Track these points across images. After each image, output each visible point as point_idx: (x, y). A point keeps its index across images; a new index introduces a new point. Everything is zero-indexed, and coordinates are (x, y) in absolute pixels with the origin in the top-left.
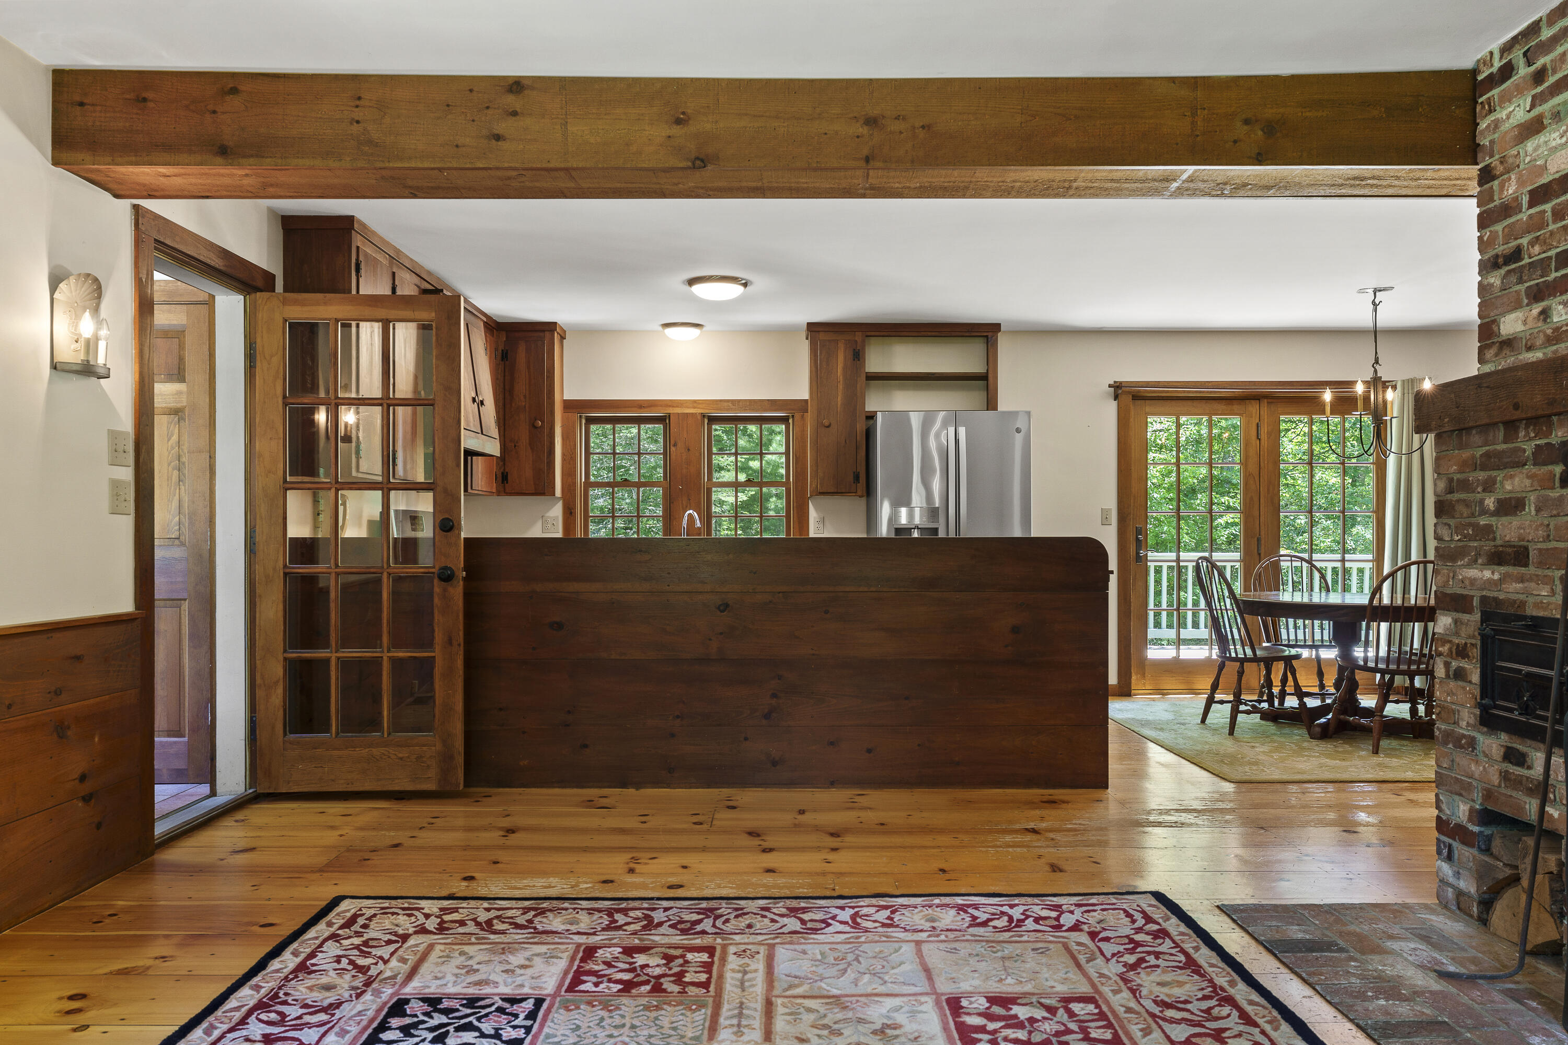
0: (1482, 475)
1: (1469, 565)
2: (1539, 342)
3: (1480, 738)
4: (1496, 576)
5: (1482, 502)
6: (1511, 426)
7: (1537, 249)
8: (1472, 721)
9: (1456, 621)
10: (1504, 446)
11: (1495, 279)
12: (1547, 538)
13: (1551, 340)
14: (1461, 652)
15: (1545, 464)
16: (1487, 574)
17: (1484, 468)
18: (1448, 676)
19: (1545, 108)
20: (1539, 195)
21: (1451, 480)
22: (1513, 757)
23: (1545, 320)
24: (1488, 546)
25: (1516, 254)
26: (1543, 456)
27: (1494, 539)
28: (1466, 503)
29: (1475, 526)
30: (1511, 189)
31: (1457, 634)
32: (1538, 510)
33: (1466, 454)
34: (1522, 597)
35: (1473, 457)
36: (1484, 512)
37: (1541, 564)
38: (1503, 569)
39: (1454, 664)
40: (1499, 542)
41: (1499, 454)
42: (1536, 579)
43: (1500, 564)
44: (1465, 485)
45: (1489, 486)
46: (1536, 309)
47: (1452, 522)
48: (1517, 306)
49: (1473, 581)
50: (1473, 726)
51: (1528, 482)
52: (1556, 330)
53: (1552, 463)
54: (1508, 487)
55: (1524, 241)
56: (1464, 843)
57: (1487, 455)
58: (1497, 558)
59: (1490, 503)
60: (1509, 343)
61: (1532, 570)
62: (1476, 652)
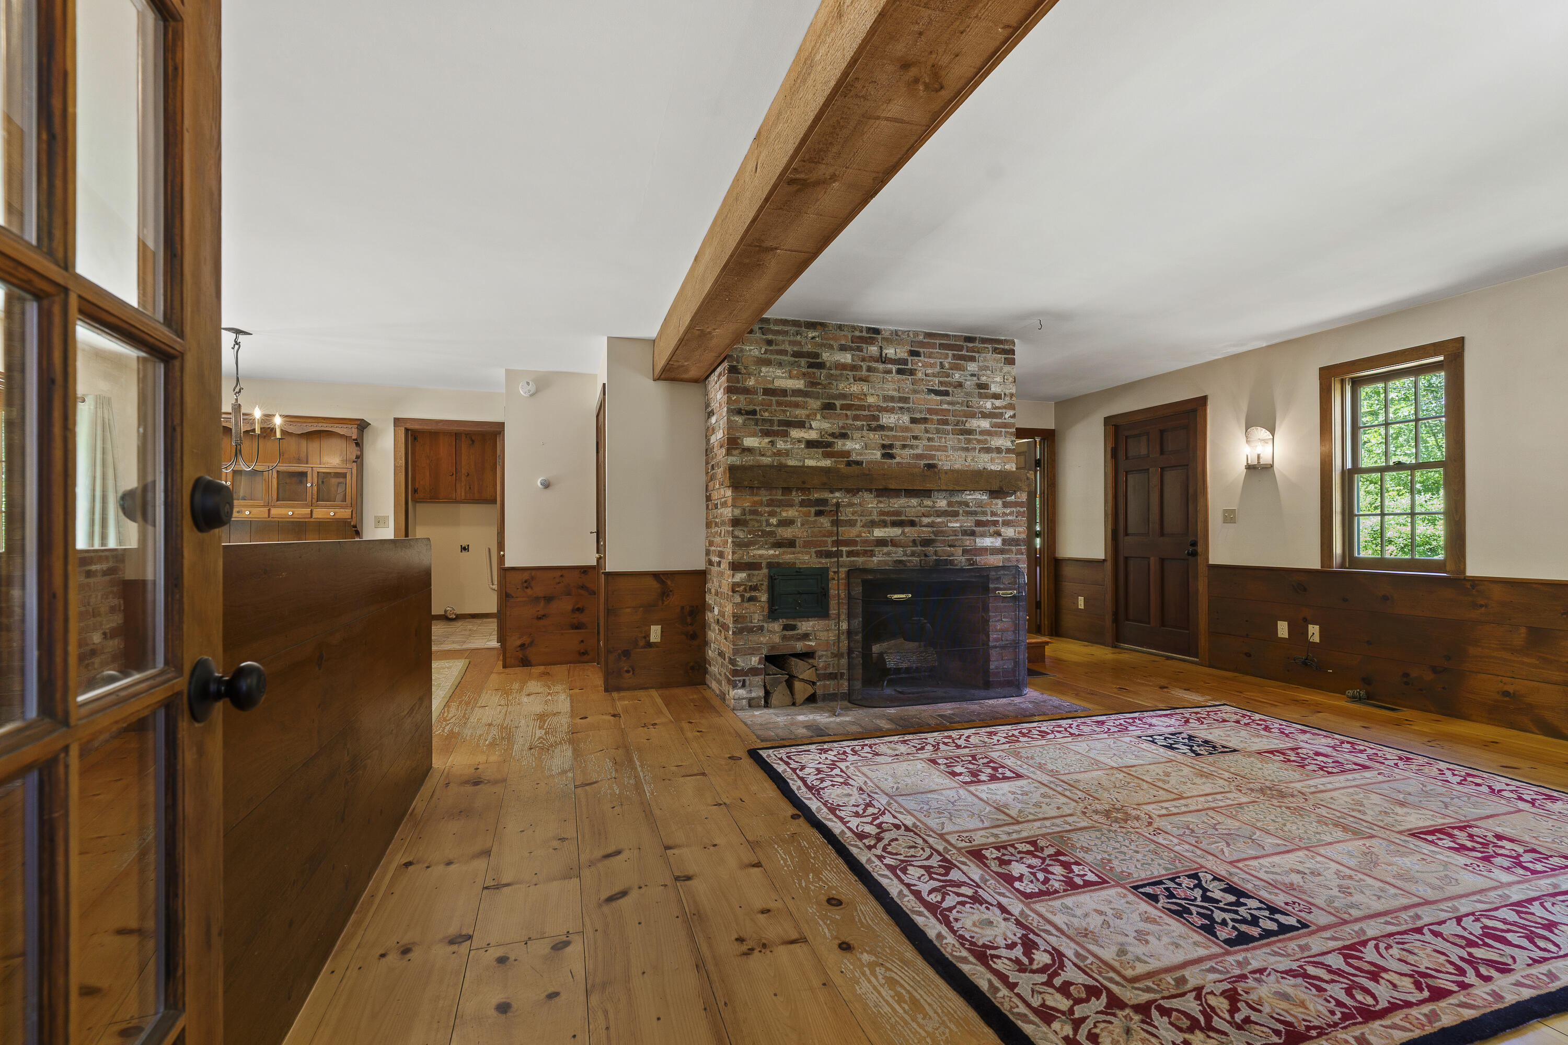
0: (767, 509)
1: (758, 549)
2: (769, 453)
3: (766, 625)
4: (777, 553)
5: (767, 521)
6: (787, 490)
7: (766, 414)
8: (761, 618)
9: (749, 575)
10: (783, 498)
11: (739, 420)
12: (808, 537)
13: (774, 454)
14: (754, 588)
15: (806, 506)
16: (771, 552)
17: (768, 505)
18: (743, 601)
19: (773, 357)
20: (767, 392)
21: (744, 510)
22: (786, 628)
23: (772, 445)
24: (772, 540)
25: (754, 412)
26: (802, 504)
27: (775, 537)
28: (758, 521)
29: (762, 531)
30: (751, 382)
31: (750, 580)
32: (802, 525)
33: (756, 498)
34: (794, 561)
35: (762, 500)
36: (768, 524)
37: (804, 547)
38: (781, 550)
39: (747, 595)
40: (778, 537)
41: (780, 501)
42: (802, 553)
43: (780, 547)
44: (754, 512)
45: (772, 514)
46: (767, 440)
47: (745, 529)
48: (754, 435)
49: (761, 556)
50: (763, 621)
51: (797, 514)
52: (778, 451)
53: (810, 507)
54: (784, 514)
55: (758, 409)
56: (753, 675)
57: (771, 500)
58: (778, 545)
59: (774, 521)
60: (749, 450)
61: (798, 549)
62: (764, 587)
